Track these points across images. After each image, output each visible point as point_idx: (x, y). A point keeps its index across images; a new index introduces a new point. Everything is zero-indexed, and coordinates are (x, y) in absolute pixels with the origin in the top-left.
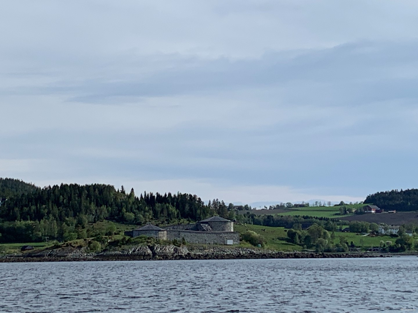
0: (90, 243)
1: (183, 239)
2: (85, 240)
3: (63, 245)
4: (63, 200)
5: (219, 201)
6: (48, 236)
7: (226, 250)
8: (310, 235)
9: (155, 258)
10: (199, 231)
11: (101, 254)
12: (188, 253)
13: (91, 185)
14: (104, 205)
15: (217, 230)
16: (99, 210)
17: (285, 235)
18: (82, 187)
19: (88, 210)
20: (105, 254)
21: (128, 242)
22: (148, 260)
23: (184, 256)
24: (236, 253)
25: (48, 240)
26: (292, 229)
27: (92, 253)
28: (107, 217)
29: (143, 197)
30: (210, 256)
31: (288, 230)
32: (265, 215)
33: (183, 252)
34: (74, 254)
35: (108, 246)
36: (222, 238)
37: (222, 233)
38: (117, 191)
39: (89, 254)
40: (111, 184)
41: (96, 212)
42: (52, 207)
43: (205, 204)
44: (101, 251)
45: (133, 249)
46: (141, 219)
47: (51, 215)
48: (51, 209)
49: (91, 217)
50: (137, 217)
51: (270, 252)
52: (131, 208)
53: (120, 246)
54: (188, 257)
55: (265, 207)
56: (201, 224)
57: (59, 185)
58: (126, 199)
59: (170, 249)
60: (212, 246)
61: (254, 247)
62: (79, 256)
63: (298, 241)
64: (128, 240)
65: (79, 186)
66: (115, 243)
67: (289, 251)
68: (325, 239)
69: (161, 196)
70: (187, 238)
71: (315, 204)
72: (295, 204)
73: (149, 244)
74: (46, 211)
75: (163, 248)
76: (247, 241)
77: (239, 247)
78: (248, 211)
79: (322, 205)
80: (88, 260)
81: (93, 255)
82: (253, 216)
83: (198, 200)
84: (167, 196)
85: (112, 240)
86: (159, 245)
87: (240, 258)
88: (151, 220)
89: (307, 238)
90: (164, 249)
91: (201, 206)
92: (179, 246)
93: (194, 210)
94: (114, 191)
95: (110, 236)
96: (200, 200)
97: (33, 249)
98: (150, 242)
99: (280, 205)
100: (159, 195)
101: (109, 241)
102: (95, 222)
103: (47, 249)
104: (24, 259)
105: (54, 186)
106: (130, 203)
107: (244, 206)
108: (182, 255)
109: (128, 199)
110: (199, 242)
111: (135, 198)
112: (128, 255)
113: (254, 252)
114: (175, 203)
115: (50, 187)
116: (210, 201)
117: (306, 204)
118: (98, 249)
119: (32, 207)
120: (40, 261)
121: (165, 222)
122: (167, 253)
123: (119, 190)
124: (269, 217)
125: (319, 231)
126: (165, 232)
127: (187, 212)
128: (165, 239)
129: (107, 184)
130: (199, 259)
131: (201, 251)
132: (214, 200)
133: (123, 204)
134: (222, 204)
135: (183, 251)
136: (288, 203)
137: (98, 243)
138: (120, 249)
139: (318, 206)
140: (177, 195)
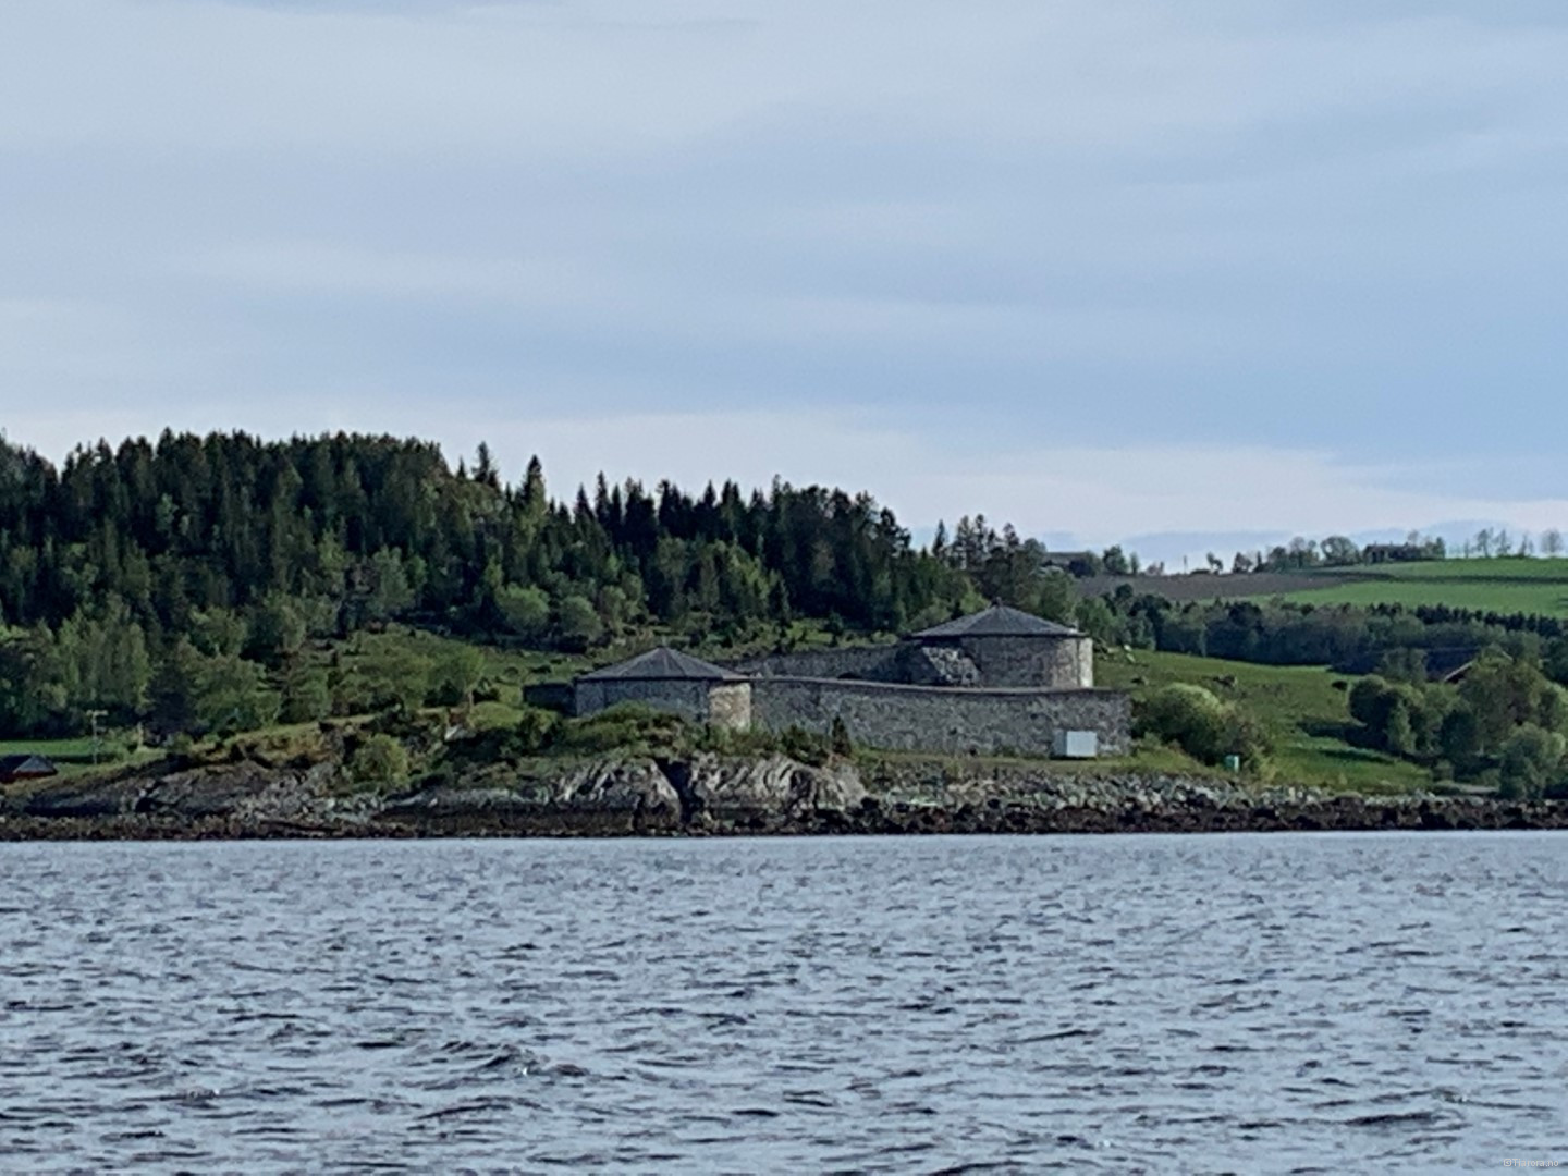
0: (352, 743)
1: (839, 727)
2: (325, 728)
3: (209, 752)
4: (178, 516)
5: (988, 526)
6: (99, 705)
7: (1061, 787)
8: (1468, 706)
9: (695, 826)
10: (910, 682)
11: (410, 801)
12: (866, 801)
13: (317, 438)
14: (391, 548)
15: (1006, 680)
16: (364, 569)
17: (1338, 709)
18: (274, 450)
19: (304, 571)
20: (434, 802)
21: (553, 741)
22: (659, 835)
23: (850, 819)
24: (1114, 802)
25: (103, 729)
26: (1379, 680)
27: (367, 795)
28: (405, 612)
29: (592, 504)
30: (982, 817)
31: (1352, 681)
32: (1218, 602)
33: (841, 797)
34: (273, 800)
35: (446, 763)
36: (1040, 721)
37: (1041, 694)
38: (453, 469)
39: (347, 804)
40: (424, 438)
41: (350, 584)
42: (121, 554)
43: (915, 546)
44: (413, 785)
45: (580, 778)
46: (587, 622)
47: (114, 601)
48: (113, 560)
49: (322, 605)
50: (561, 612)
51: (1292, 796)
52: (532, 561)
53: (513, 764)
54: (869, 819)
55: (1211, 560)
56: (926, 650)
57: (154, 441)
58: (503, 515)
59: (773, 779)
60: (986, 762)
61: (1206, 771)
62: (300, 810)
63: (1407, 738)
64: (553, 727)
65: (259, 443)
66: (482, 747)
67: (1392, 792)
68: (1551, 730)
69: (687, 501)
70: (857, 720)
71: (1474, 543)
72: (1371, 543)
73: (664, 752)
74: (90, 572)
75: (737, 771)
76: (1166, 740)
77: (1131, 771)
78: (1121, 582)
79: (1514, 551)
80: (349, 835)
81: (369, 806)
82: (1151, 608)
83: (879, 521)
84: (719, 498)
85: (465, 726)
86: (712, 755)
87: (1139, 830)
88: (633, 627)
89: (1455, 720)
90: (739, 777)
91: (896, 555)
92: (816, 764)
93: (858, 573)
94: (438, 471)
95: (453, 710)
96: (892, 521)
97: (55, 772)
98: (668, 742)
99: (1288, 551)
100: (676, 493)
101: (448, 736)
102: (342, 635)
103: (130, 772)
104: (14, 826)
105: (127, 446)
106: (523, 534)
107: (1100, 554)
108: (837, 812)
109: (515, 516)
110: (918, 743)
111: (552, 506)
112: (553, 809)
113: (1210, 795)
114: (761, 539)
115: (103, 449)
116: (941, 527)
117: (1429, 545)
118: (396, 776)
119: (16, 552)
120: (97, 836)
121: (711, 637)
122: (759, 801)
123: (468, 468)
124: (1237, 611)
125: (1520, 687)
126: (745, 689)
127: (824, 583)
128: (742, 724)
129: (401, 436)
130: (926, 832)
131: (931, 788)
132: (965, 520)
133: (490, 540)
134: (1004, 545)
135: (840, 789)
136: (1331, 541)
137: (395, 742)
138: (511, 776)
139: (1494, 554)
140: (767, 496)
